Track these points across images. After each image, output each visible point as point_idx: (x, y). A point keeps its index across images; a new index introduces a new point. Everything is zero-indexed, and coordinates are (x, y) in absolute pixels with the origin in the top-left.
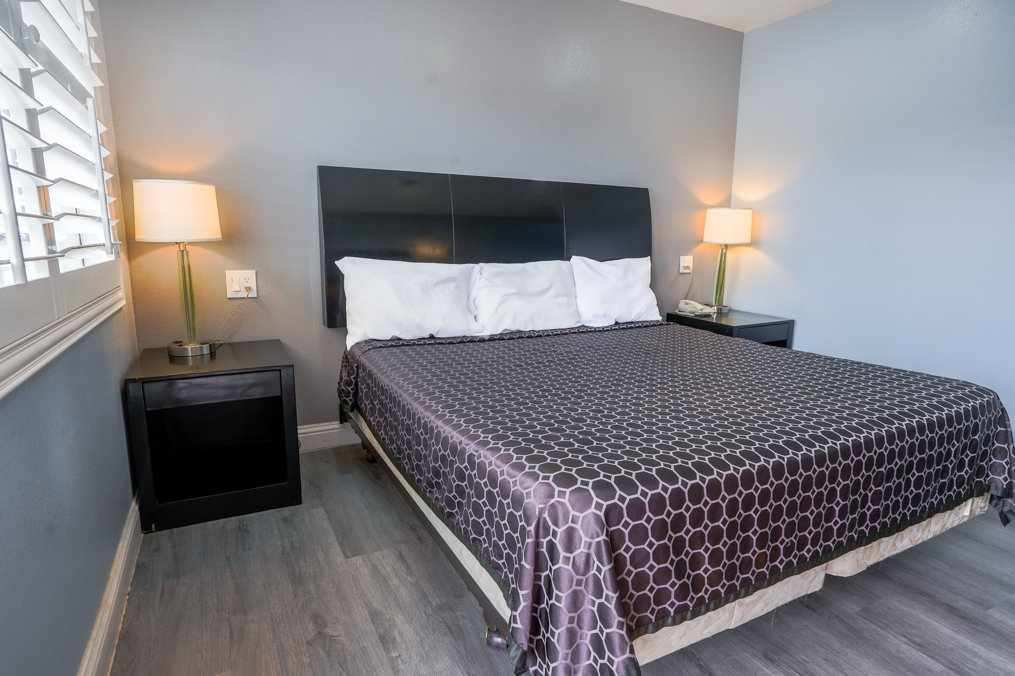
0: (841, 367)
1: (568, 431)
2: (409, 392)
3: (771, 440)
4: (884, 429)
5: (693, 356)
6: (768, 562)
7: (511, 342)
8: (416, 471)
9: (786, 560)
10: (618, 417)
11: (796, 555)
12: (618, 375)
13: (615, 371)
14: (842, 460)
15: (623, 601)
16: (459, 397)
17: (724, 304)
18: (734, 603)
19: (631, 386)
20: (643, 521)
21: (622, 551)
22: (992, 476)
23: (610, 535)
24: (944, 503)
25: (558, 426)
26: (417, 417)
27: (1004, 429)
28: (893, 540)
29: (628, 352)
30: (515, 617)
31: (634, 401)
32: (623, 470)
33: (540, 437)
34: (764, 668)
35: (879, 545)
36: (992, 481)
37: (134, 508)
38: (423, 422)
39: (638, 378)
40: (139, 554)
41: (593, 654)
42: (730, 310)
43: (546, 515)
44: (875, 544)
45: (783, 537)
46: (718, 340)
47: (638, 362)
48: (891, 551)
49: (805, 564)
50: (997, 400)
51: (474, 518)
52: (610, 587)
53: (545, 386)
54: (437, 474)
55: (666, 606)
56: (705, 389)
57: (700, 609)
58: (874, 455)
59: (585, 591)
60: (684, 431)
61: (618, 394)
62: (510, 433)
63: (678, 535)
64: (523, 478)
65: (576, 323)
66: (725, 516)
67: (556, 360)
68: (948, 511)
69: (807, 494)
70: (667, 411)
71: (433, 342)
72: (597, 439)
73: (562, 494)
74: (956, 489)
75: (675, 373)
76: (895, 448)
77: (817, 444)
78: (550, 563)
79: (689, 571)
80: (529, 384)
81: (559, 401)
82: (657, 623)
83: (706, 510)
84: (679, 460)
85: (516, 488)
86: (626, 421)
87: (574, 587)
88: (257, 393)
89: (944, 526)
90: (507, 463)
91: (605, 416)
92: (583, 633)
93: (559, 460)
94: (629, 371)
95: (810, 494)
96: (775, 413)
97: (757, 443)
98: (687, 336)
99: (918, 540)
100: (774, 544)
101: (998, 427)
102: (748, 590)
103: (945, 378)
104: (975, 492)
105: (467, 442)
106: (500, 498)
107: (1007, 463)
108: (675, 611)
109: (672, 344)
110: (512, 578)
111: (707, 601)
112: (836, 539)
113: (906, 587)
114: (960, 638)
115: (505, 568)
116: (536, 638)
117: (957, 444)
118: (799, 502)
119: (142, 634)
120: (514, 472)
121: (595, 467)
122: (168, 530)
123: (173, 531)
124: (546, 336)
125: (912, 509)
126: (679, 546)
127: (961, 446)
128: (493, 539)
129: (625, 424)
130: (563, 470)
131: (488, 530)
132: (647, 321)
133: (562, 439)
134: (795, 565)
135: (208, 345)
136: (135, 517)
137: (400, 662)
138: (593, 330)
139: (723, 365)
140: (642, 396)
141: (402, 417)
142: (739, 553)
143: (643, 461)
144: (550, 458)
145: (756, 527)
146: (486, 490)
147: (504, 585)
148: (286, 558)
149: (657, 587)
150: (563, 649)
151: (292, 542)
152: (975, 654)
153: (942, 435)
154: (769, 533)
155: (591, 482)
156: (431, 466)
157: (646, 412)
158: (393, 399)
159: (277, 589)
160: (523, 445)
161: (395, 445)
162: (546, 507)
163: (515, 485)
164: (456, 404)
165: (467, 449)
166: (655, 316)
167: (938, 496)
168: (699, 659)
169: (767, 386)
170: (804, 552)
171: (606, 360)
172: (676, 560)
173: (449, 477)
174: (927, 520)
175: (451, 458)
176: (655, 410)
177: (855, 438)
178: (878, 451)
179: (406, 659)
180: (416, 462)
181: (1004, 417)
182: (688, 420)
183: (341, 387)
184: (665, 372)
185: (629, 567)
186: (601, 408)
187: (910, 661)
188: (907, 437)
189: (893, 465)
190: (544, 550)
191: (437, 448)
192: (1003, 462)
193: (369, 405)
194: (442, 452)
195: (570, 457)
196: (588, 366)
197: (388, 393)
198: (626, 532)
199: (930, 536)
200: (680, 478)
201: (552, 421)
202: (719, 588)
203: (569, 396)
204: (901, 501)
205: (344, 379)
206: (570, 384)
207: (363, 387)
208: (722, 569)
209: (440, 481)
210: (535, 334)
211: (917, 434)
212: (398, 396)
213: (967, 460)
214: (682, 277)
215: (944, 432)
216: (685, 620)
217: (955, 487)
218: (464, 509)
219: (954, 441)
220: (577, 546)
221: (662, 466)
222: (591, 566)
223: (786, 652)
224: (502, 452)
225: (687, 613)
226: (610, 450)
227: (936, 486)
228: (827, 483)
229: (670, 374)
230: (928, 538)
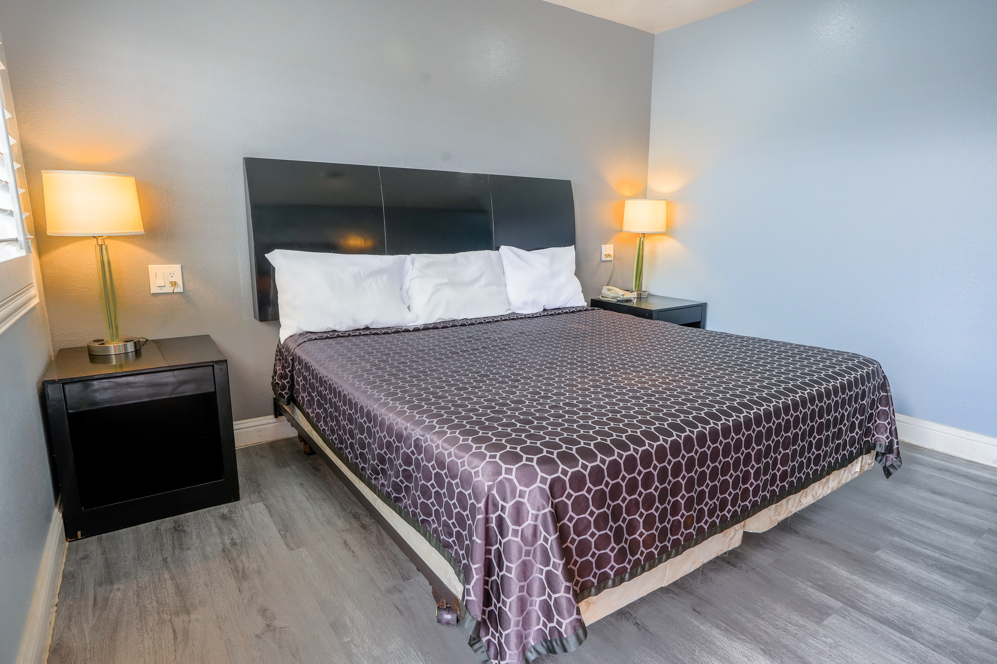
0: (751, 344)
1: (509, 412)
2: (350, 382)
3: (693, 412)
4: (790, 398)
5: (619, 338)
6: (695, 524)
7: (445, 330)
8: (359, 459)
9: (710, 521)
10: (555, 398)
11: (718, 515)
12: (550, 359)
13: (548, 354)
14: (755, 428)
15: (569, 567)
16: (400, 385)
17: (643, 289)
18: (666, 563)
19: (564, 369)
20: (584, 492)
21: (565, 521)
22: (877, 436)
23: (555, 507)
24: (840, 461)
25: (499, 408)
26: (359, 406)
27: (886, 394)
28: (799, 497)
29: (558, 337)
30: (468, 590)
31: (568, 382)
32: (564, 446)
33: (483, 420)
34: (693, 621)
35: (787, 502)
36: (877, 440)
37: (57, 516)
38: (365, 410)
39: (569, 361)
40: (65, 564)
41: (542, 619)
42: (650, 295)
43: (494, 492)
44: (784, 501)
45: (707, 499)
46: (640, 323)
47: (568, 346)
48: (797, 507)
49: (726, 523)
50: (879, 368)
51: (422, 500)
52: (556, 555)
53: (483, 372)
54: (382, 460)
55: (607, 569)
56: (632, 369)
57: (637, 570)
58: (782, 422)
59: (533, 561)
60: (616, 408)
61: (552, 376)
62: (454, 416)
63: (615, 503)
64: (470, 459)
65: (506, 311)
66: (657, 483)
67: (490, 346)
68: (843, 469)
69: (727, 459)
70: (599, 390)
71: (368, 333)
72: (537, 419)
73: (509, 471)
74: (849, 449)
75: (603, 355)
76: (799, 415)
77: (734, 414)
78: (499, 537)
79: (626, 536)
80: (467, 370)
81: (497, 385)
82: (599, 586)
83: (639, 479)
84: (614, 434)
85: (464, 468)
86: (562, 401)
87: (523, 558)
88: (189, 390)
89: (840, 482)
90: (453, 446)
91: (542, 397)
92: (533, 601)
93: (504, 440)
94: (561, 355)
95: (729, 459)
96: (696, 387)
97: (682, 415)
98: (611, 320)
99: (819, 496)
100: (700, 507)
101: (881, 392)
102: (678, 550)
103: (838, 351)
104: (864, 450)
105: (412, 427)
106: (449, 479)
107: (889, 423)
108: (614, 574)
109: (598, 328)
110: (463, 554)
111: (643, 563)
112: (752, 499)
113: (810, 538)
114: (854, 577)
115: (455, 545)
116: (487, 610)
117: (849, 409)
118: (720, 467)
119: (75, 645)
120: (461, 454)
121: (538, 445)
122: (96, 537)
123: (102, 537)
124: (479, 323)
125: (814, 468)
126: (616, 513)
127: (852, 411)
128: (443, 519)
129: (561, 403)
130: (508, 449)
131: (437, 511)
132: (574, 307)
133: (504, 420)
134: (718, 524)
135: (132, 342)
136: (59, 525)
137: (353, 646)
138: (523, 316)
139: (646, 346)
140: (574, 377)
141: (344, 407)
142: (669, 517)
143: (582, 437)
144: (494, 438)
145: (684, 492)
146: (433, 472)
147: (454, 562)
148: (227, 555)
149: (598, 553)
150: (514, 617)
151: (232, 539)
152: (866, 590)
153: (837, 401)
154: (695, 496)
155: (535, 458)
156: (376, 453)
157: (580, 392)
158: (333, 390)
159: (221, 586)
160: (468, 427)
161: (336, 435)
162: (494, 484)
163: (463, 466)
164: (398, 392)
165: (413, 434)
166: (581, 302)
167: (835, 456)
168: (635, 618)
169: (687, 364)
170: (725, 512)
171: (538, 345)
172: (615, 526)
173: (395, 463)
174: (826, 477)
175: (397, 444)
176: (588, 390)
177: (765, 407)
178: (786, 418)
179: (358, 643)
180: (360, 451)
181: (885, 383)
182: (619, 397)
183: (276, 380)
184: (594, 354)
185: (573, 535)
186: (538, 390)
187: (815, 602)
188: (809, 405)
189: (798, 430)
190: (493, 525)
191: (382, 435)
192: (886, 423)
193: (306, 397)
194: (388, 439)
195: (513, 436)
196: (522, 352)
197: (327, 384)
198: (569, 503)
199: (829, 492)
200: (616, 450)
201: (493, 404)
202: (653, 549)
203: (507, 380)
204: (805, 461)
205: (278, 372)
206: (506, 369)
207: (299, 380)
208: (655, 532)
209: (385, 467)
210: (468, 323)
211: (817, 402)
212: (338, 387)
213: (857, 423)
214: (604, 264)
215: (838, 398)
216: (624, 582)
217: (848, 447)
218: (412, 493)
219: (847, 406)
220: (525, 519)
221: (599, 440)
222: (539, 537)
223: (712, 605)
224: (448, 435)
225: (625, 575)
226: (550, 428)
227: (833, 447)
228: (743, 448)
229: (598, 356)
230: (827, 494)
